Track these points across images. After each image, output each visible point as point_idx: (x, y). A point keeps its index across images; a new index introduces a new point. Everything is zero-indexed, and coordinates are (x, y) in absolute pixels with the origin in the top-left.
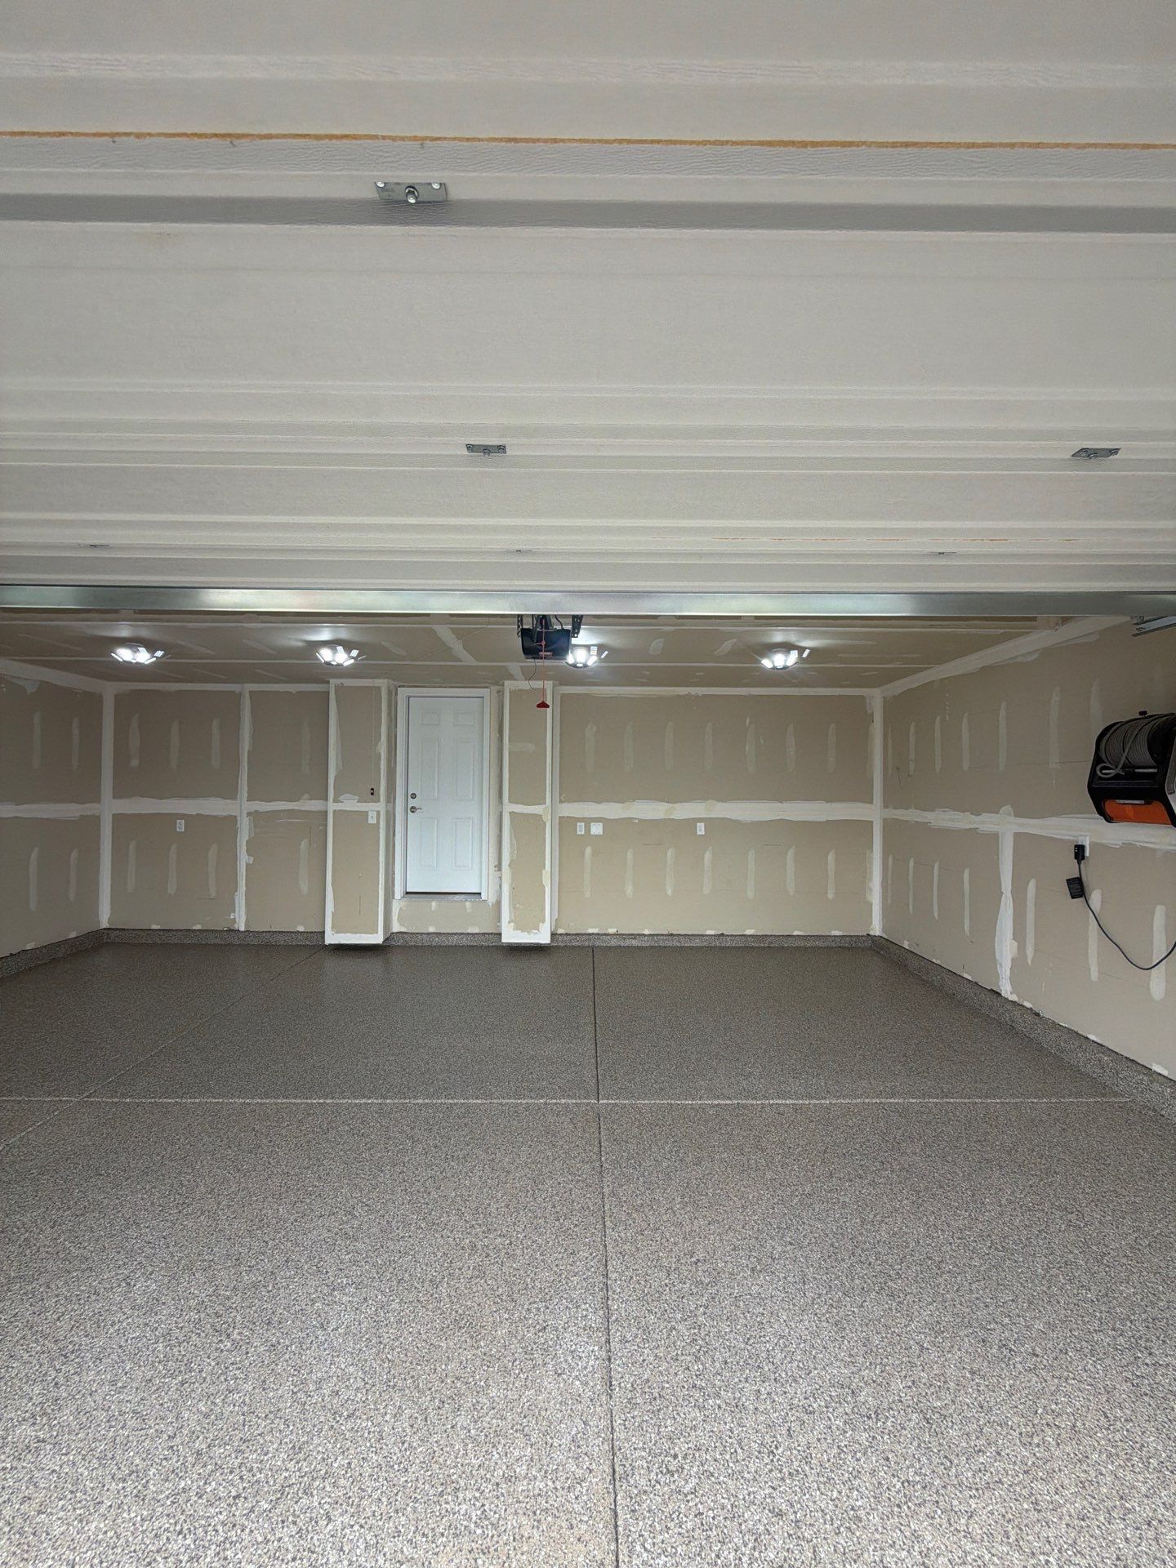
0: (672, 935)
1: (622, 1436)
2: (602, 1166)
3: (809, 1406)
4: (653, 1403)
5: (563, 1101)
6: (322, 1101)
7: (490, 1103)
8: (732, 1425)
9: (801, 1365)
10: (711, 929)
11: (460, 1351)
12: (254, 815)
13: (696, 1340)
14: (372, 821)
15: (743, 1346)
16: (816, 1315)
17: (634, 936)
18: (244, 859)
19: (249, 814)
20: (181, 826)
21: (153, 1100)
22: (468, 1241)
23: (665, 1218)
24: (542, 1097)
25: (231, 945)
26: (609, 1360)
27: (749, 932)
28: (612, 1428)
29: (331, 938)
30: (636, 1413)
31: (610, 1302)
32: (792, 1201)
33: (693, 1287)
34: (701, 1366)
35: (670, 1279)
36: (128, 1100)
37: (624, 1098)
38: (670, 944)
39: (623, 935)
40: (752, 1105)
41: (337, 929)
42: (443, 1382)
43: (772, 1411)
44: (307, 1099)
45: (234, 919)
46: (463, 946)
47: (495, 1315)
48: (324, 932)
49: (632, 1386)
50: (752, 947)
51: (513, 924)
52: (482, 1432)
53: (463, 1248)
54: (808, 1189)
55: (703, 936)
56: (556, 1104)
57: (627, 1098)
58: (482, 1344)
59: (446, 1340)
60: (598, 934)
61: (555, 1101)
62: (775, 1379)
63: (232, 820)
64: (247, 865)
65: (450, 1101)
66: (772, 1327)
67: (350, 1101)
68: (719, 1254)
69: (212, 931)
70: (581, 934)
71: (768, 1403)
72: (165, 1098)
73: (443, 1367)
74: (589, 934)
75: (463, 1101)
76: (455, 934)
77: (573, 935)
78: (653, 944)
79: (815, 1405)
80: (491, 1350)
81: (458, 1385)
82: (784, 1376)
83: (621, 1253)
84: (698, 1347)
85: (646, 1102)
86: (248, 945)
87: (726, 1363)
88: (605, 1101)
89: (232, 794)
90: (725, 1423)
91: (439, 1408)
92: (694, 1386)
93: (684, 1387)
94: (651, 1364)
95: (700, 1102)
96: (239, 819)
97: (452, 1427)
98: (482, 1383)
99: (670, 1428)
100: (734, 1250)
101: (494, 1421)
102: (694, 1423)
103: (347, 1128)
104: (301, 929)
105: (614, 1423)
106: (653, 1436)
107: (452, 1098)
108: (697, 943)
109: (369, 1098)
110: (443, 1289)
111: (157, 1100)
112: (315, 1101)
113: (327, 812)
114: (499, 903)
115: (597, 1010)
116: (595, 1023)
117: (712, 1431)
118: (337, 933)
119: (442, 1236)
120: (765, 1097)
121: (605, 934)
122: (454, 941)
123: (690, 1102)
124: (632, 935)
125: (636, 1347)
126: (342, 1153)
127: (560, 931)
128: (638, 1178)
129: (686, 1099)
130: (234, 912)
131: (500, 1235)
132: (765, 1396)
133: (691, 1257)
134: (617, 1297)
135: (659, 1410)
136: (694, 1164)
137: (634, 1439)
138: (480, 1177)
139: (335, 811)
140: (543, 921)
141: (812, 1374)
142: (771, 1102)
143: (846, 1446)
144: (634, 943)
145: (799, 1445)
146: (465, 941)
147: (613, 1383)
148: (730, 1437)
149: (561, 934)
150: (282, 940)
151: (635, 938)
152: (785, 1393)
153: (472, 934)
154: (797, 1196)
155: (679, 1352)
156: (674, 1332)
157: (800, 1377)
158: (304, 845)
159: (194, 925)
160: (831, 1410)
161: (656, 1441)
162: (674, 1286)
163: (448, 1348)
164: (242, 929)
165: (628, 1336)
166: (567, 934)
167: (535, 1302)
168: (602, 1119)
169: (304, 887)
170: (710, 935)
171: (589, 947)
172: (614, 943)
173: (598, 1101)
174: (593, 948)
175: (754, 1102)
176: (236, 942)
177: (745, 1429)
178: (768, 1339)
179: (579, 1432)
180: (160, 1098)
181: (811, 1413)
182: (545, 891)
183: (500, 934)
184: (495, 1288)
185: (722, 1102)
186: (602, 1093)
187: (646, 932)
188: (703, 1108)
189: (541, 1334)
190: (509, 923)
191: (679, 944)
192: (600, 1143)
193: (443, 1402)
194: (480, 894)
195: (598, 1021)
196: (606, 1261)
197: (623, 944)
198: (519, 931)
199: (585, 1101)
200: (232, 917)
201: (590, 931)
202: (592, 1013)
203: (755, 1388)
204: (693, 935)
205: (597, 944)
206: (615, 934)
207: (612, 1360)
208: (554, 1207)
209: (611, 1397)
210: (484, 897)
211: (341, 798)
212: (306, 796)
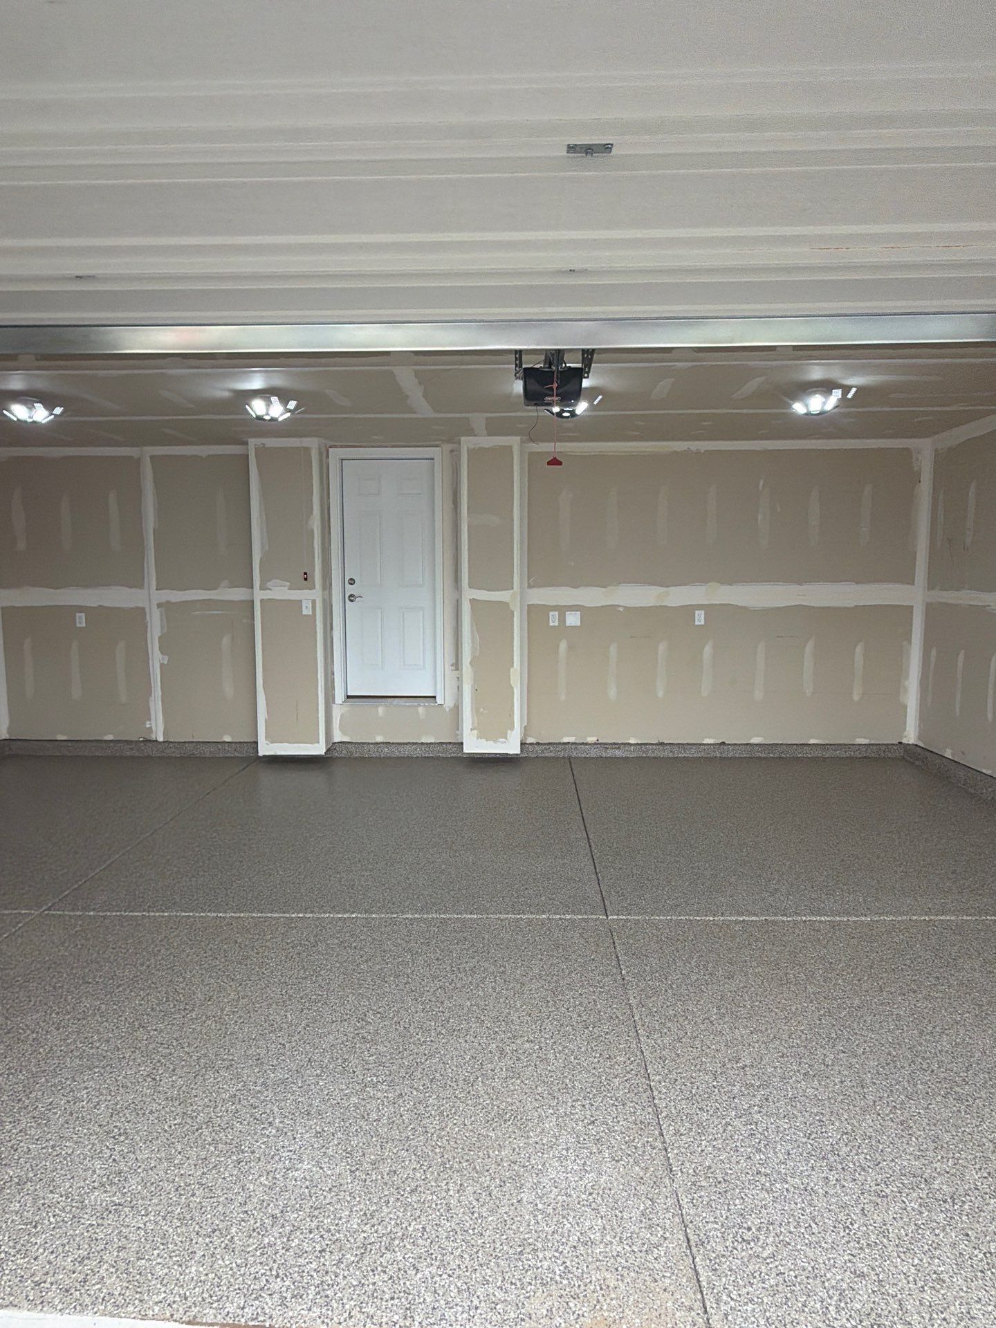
0: (662, 744)
1: (692, 1212)
2: (623, 979)
3: (881, 1191)
4: (719, 1186)
5: (568, 917)
6: (301, 915)
7: (487, 918)
8: (803, 1205)
9: (868, 1157)
10: (709, 738)
11: (511, 1140)
12: (165, 606)
13: (754, 1134)
14: (307, 611)
15: (804, 1140)
16: (879, 1115)
17: (617, 746)
18: (157, 659)
19: (159, 606)
20: (81, 620)
21: (118, 914)
22: (494, 1046)
23: (702, 1027)
24: (544, 912)
25: (149, 757)
26: (666, 1150)
27: (755, 740)
28: (680, 1206)
29: (265, 749)
30: (702, 1193)
31: (656, 1101)
32: (840, 1013)
33: (743, 1089)
34: (762, 1157)
35: (718, 1082)
36: (92, 913)
37: (636, 914)
38: (657, 754)
39: (604, 744)
40: (783, 921)
41: (271, 738)
42: (499, 1165)
43: (843, 1194)
44: (284, 913)
45: (151, 728)
46: (417, 758)
47: (539, 1110)
48: (256, 743)
49: (694, 1171)
50: (759, 758)
51: (475, 732)
52: (549, 1205)
53: (491, 1053)
54: (856, 1002)
55: (701, 744)
56: (560, 919)
57: (639, 914)
58: (532, 1134)
59: (493, 1130)
60: (575, 744)
61: (559, 916)
62: (843, 1168)
63: (141, 612)
64: (162, 665)
65: (443, 916)
66: (832, 1124)
67: (332, 916)
68: (766, 1060)
69: (127, 742)
70: (555, 744)
71: (838, 1187)
72: (131, 911)
73: (497, 1153)
74: (564, 744)
75: (456, 916)
76: (407, 744)
77: (545, 744)
78: (641, 754)
79: (887, 1191)
80: (542, 1140)
81: (516, 1168)
82: (851, 1166)
83: (660, 1058)
84: (757, 1141)
85: (662, 918)
86: (170, 758)
87: (789, 1154)
88: (615, 917)
89: (136, 581)
90: (796, 1204)
91: (501, 1186)
92: (759, 1173)
93: (748, 1173)
94: (710, 1154)
95: (722, 918)
96: (147, 611)
97: (519, 1202)
98: (540, 1167)
99: (739, 1207)
100: (782, 1057)
101: (559, 1197)
102: (764, 1203)
103: (337, 941)
104: (228, 739)
105: (681, 1202)
106: (723, 1212)
107: (444, 913)
108: (693, 753)
109: (353, 912)
110: (479, 1086)
111: (123, 913)
112: (293, 915)
113: (253, 602)
114: (457, 710)
115: (588, 825)
116: (588, 838)
117: (784, 1210)
118: (272, 742)
119: (466, 1041)
120: (796, 913)
121: (583, 744)
122: (406, 751)
123: (711, 919)
124: (615, 744)
125: (692, 1140)
126: (338, 965)
127: (530, 740)
128: (666, 991)
129: (706, 916)
130: (150, 720)
131: (527, 1041)
132: (834, 1182)
133: (737, 1062)
134: (664, 1096)
135: (725, 1192)
136: (725, 978)
137: (704, 1215)
138: (493, 988)
139: (262, 601)
140: (512, 729)
141: (881, 1165)
142: (804, 918)
143: (923, 1224)
144: (618, 753)
145: (875, 1223)
146: (419, 752)
147: (674, 1169)
148: (803, 1215)
149: (531, 744)
150: (207, 752)
151: (619, 748)
152: (855, 1180)
153: (427, 744)
154: (845, 1009)
155: (738, 1144)
156: (730, 1128)
157: (869, 1167)
158: (226, 641)
159: (106, 734)
160: (905, 1195)
161: (727, 1217)
162: (724, 1088)
163: (497, 1137)
164: (161, 739)
165: (682, 1130)
166: (538, 744)
167: (578, 1100)
168: (615, 934)
169: (229, 690)
170: (708, 744)
171: (564, 758)
172: (594, 753)
173: (607, 917)
174: (570, 758)
175: (784, 918)
176: (154, 753)
177: (817, 1208)
178: (830, 1134)
179: (647, 1208)
180: (125, 911)
181: (883, 1196)
182: (513, 693)
183: (462, 743)
184: (533, 1087)
185: (747, 918)
186: (609, 909)
187: (632, 741)
188: (728, 925)
189: (590, 1127)
190: (471, 730)
191: (671, 755)
192: (617, 957)
193: (504, 1182)
194: (434, 697)
195: (591, 837)
196: (646, 1065)
197: (604, 755)
198: (484, 740)
199: (592, 916)
200: (148, 726)
201: (566, 740)
202: (583, 828)
203: (823, 1175)
204: (688, 744)
205: (574, 754)
206: (595, 744)
207: (669, 1150)
208: (580, 1016)
209: (673, 1181)
210: (439, 701)
211: (269, 584)
212: (225, 583)
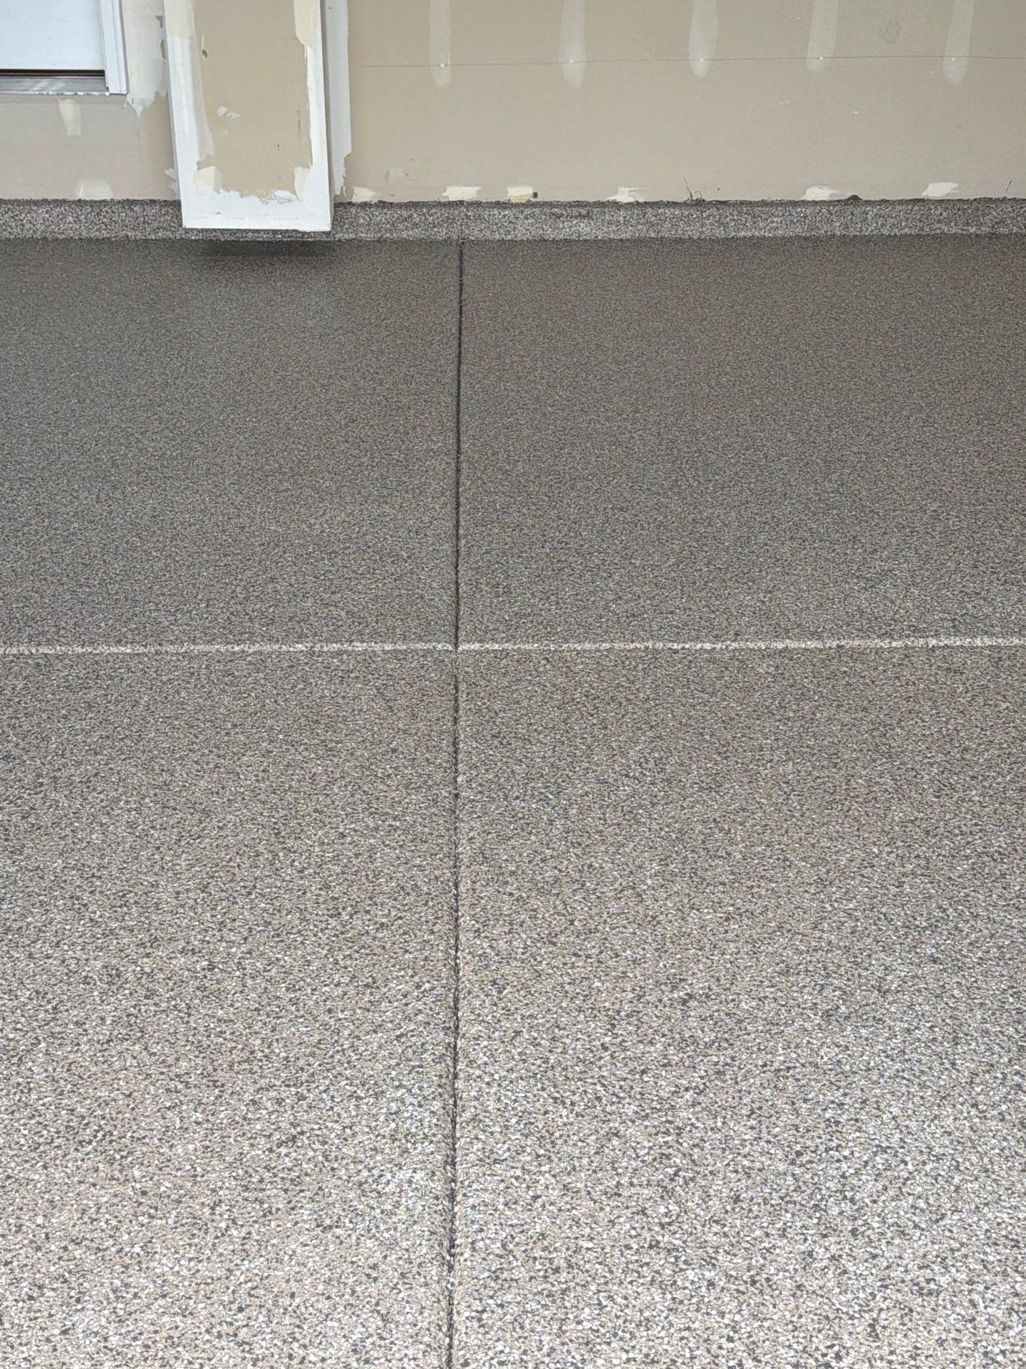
0: (700, 203)
1: (473, 1341)
2: (457, 796)
3: (928, 1281)
4: (552, 1278)
5: (360, 647)
7: (157, 653)
8: (738, 1317)
9: (921, 1204)
10: (820, 185)
11: (83, 1187)
13: (668, 1157)
15: (782, 1167)
16: (975, 1105)
17: (584, 209)
22: (99, 964)
23: (614, 907)
24: (301, 637)
26: (452, 1197)
27: (936, 191)
28: (451, 1326)
30: (509, 1298)
31: (459, 1084)
32: (952, 868)
33: (671, 1050)
34: (674, 1208)
35: (616, 1036)
37: (528, 638)
38: (693, 231)
39: (551, 205)
40: (878, 651)
42: (38, 1249)
43: (837, 1290)
46: (69, 240)
47: (169, 1114)
49: (504, 1246)
50: (942, 239)
51: (211, 171)
52: (135, 1339)
53: (86, 981)
54: (1000, 842)
55: (795, 204)
56: (339, 653)
57: (534, 638)
58: (137, 1174)
59: (45, 1167)
60: (476, 204)
61: (336, 646)
62: (854, 1232)
65: (44, 650)
66: (859, 1130)
68: (745, 981)
70: (424, 204)
71: (830, 1274)
73: (40, 1220)
74: (451, 205)
75: (80, 650)
76: (36, 203)
77: (401, 206)
78: (642, 231)
79: (944, 1280)
80: (158, 1185)
81: (77, 1254)
82: (876, 1225)
83: (494, 983)
84: (671, 1171)
85: (587, 646)
87: (737, 1199)
88: (476, 646)
90: (722, 1314)
91: (31, 1298)
92: (654, 1245)
93: (628, 1247)
94: (551, 1204)
95: (735, 645)
97: (65, 1332)
98: (137, 1249)
99: (587, 1325)
100: (786, 973)
101: (166, 1319)
102: (647, 1314)
105: (455, 1317)
106: (546, 1338)
107: (49, 642)
108: (775, 227)
110: (37, 1068)
114: (162, 104)
115: (465, 418)
116: (458, 451)
117: (689, 1329)
119: (31, 956)
120: (916, 630)
121: (498, 204)
123: (708, 646)
124: (580, 204)
125: (519, 1173)
127: (362, 195)
128: (551, 822)
129: (697, 639)
131: (182, 951)
132: (825, 1263)
133: (674, 988)
134: (478, 1072)
135: (564, 1292)
136: (701, 789)
137: (500, 1346)
138: (132, 825)
140: (306, 162)
141: (946, 1221)
142: (933, 642)
143: (1003, 1352)
144: (585, 229)
145: (892, 1353)
146: (71, 226)
147: (457, 1242)
148: (730, 1339)
149: (364, 205)
151: (588, 216)
152: (875, 1257)
153: (92, 203)
154: (967, 857)
155: (625, 1180)
156: (615, 1142)
157: (916, 1226)
160: (981, 1288)
161: (553, 1349)
162: (625, 1049)
163: (50, 1182)
165: (501, 1150)
166: (382, 205)
167: (271, 1087)
168: (462, 687)
170: (815, 203)
171: (447, 242)
172: (524, 230)
173: (456, 646)
174: (462, 248)
175: (885, 644)
177: (766, 1324)
178: (846, 1153)
179: (371, 1335)
181: (930, 1293)
182: (304, 61)
183: (177, 205)
184: (170, 1060)
185: (793, 645)
186: (465, 627)
187: (624, 197)
188: (742, 661)
189: (283, 1150)
190: (200, 165)
191: (720, 233)
192: (455, 744)
193: (41, 1287)
194: (101, 73)
195: (464, 446)
196: (456, 1000)
197: (550, 234)
198: (234, 194)
199: (419, 646)
201: (454, 194)
202: (451, 424)
203: (803, 1248)
204: (764, 203)
205: (475, 232)
206: (529, 205)
207: (459, 1198)
208: (327, 887)
209: (451, 1268)
210: (115, 83)
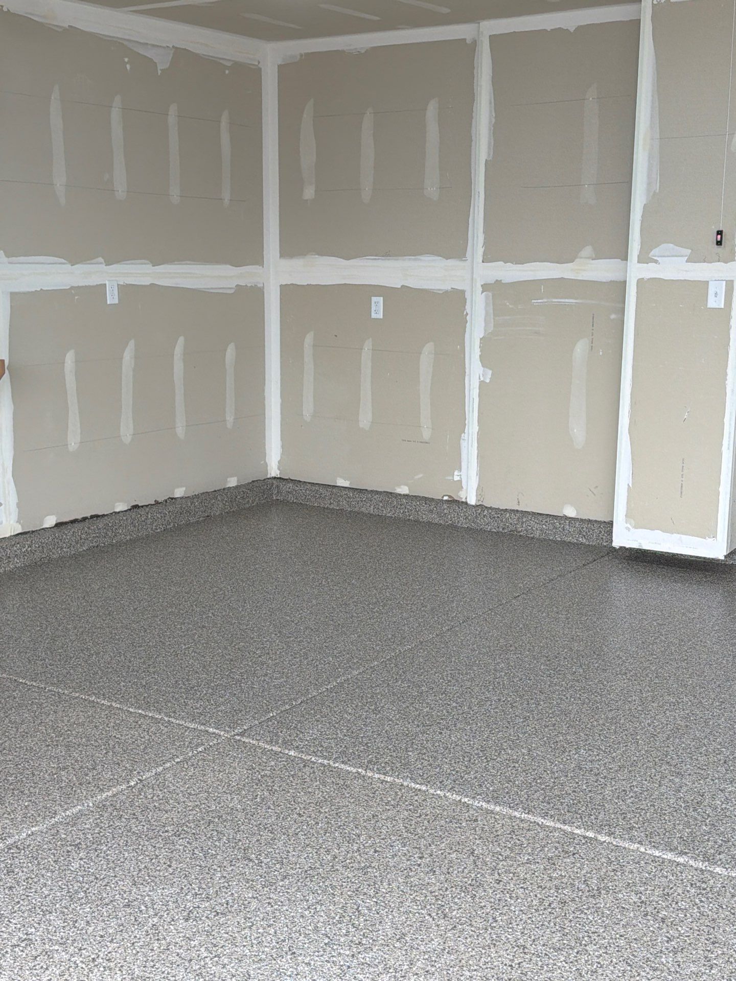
12: (494, 289)
14: (715, 301)
18: (476, 374)
19: (485, 287)
20: (377, 310)
25: (453, 527)
29: (624, 536)
36: (292, 753)
41: (637, 519)
45: (460, 481)
48: (611, 524)
63: (457, 299)
64: (482, 384)
69: (426, 499)
72: (343, 763)
86: (482, 531)
89: (455, 247)
96: (468, 295)
104: (570, 512)
111: (332, 763)
113: (624, 283)
118: (635, 527)
130: (460, 470)
139: (640, 282)
150: (537, 529)
158: (580, 349)
159: (399, 485)
164: (472, 501)
169: (578, 432)
176: (463, 523)
180: (336, 760)
200: (456, 478)
211: (655, 253)
212: (588, 251)
